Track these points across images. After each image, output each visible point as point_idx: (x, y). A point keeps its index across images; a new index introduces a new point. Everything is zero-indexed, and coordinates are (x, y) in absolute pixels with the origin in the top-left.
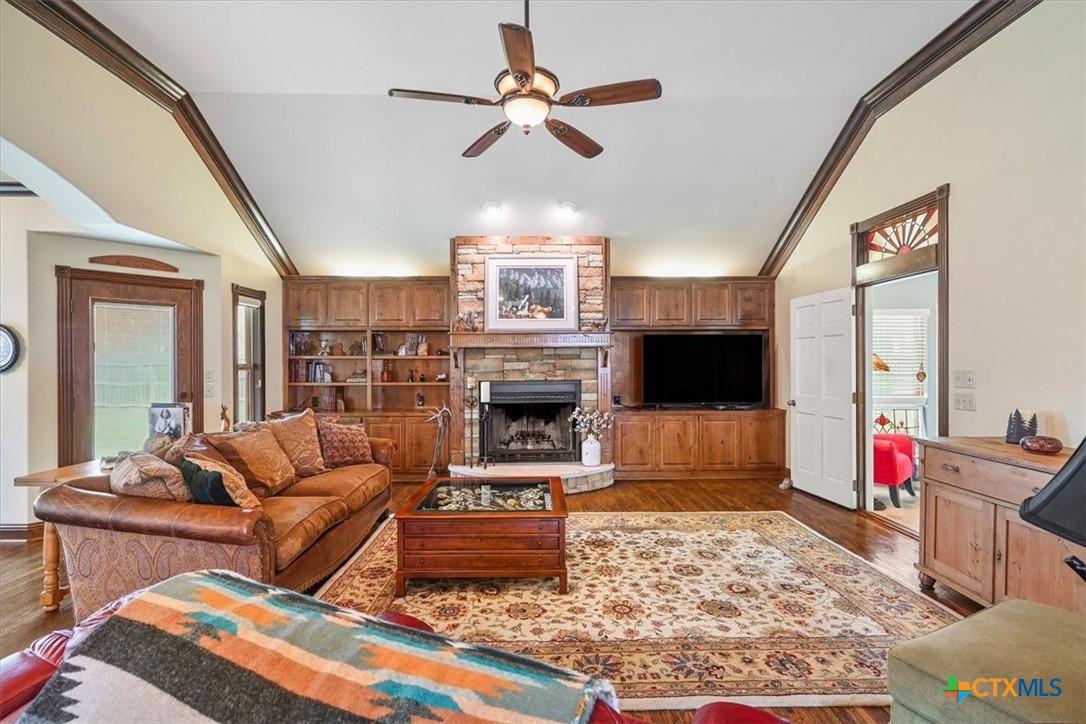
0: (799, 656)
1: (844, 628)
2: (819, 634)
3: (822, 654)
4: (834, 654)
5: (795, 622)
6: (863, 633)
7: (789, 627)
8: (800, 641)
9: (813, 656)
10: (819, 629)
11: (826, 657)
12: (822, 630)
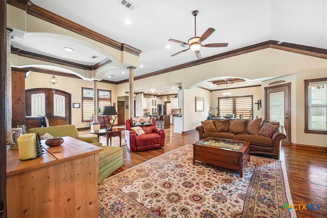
0: (139, 173)
1: (132, 185)
2: (138, 180)
3: (135, 175)
4: (133, 176)
5: (145, 181)
6: (127, 186)
7: (145, 179)
8: (141, 176)
9: (137, 174)
10: (138, 182)
11: (134, 175)
12: (137, 181)
